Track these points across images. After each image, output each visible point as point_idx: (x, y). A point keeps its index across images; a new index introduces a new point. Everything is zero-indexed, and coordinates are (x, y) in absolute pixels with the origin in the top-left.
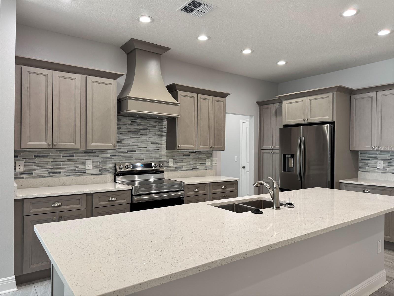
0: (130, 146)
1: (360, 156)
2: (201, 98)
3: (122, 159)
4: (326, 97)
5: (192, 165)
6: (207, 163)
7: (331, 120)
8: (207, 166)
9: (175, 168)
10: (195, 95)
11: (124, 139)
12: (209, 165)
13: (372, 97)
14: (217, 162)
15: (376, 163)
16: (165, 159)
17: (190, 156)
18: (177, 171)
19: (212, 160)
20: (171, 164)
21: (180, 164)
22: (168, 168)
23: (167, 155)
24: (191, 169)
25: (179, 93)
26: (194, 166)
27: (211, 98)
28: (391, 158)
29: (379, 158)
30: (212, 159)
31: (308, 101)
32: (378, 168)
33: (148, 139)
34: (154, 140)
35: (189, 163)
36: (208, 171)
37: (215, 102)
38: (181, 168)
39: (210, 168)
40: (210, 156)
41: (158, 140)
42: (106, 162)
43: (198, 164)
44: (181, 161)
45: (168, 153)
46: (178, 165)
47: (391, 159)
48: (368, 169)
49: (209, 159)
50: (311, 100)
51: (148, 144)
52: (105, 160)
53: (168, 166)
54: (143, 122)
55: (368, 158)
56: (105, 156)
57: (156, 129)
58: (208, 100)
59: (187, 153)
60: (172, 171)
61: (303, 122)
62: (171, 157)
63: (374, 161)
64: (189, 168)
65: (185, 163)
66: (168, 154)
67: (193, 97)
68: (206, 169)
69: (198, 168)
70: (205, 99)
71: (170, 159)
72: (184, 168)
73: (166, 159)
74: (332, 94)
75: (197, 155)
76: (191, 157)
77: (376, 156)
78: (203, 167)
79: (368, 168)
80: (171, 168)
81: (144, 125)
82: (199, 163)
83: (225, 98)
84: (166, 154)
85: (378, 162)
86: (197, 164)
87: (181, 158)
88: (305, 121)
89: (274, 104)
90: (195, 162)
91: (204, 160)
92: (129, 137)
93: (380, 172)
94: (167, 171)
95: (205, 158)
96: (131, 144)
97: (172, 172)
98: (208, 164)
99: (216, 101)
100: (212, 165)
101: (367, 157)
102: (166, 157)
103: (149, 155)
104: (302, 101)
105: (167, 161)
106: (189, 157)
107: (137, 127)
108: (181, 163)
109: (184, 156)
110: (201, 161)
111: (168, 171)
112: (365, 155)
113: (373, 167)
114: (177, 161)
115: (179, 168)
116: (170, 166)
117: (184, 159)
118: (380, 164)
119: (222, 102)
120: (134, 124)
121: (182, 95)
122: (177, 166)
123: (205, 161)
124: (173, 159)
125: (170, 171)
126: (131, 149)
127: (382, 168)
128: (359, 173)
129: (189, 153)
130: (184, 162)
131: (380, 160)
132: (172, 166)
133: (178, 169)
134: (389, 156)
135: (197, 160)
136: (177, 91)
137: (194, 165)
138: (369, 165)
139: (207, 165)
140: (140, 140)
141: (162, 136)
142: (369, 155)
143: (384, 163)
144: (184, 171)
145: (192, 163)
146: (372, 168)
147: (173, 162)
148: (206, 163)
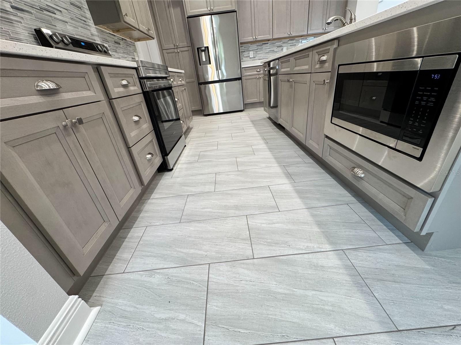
7: (233, 8)
15: (249, 54)
17: (120, 44)
23: (99, 36)
29: (251, 49)
32: (250, 57)
40: (135, 49)
42: (10, 21)
44: (116, 50)
45: (98, 31)
47: (257, 49)
51: (66, 3)
55: (243, 51)
59: (116, 39)
62: (104, 41)
63: (248, 52)
76: (121, 46)
77: (248, 48)
79: (244, 58)
84: (97, 33)
85: (250, 52)
87: (114, 45)
90: (127, 55)
93: (252, 60)
95: (133, 52)
101: (243, 49)
102: (99, 39)
109: (115, 42)
110: (131, 56)
113: (247, 57)
117: (117, 48)
118: (251, 54)
127: (253, 57)
129: (118, 38)
130: (118, 53)
131: (251, 51)
134: (256, 47)
138: (245, 56)
143: (254, 52)
145: (125, 56)
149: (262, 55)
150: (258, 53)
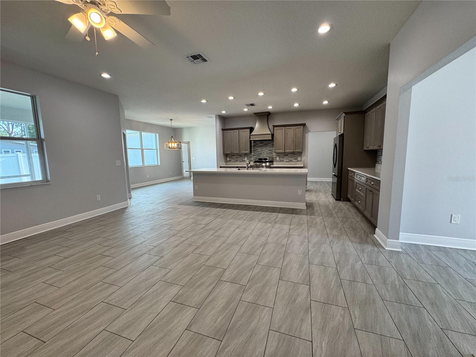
0: (260, 152)
2: (287, 128)
3: (257, 157)
6: (298, 158)
7: (343, 132)
10: (284, 128)
11: (257, 149)
12: (300, 159)
14: (305, 158)
16: (275, 157)
19: (302, 157)
21: (282, 159)
24: (289, 161)
27: (293, 127)
33: (267, 149)
34: (269, 149)
35: (287, 158)
39: (301, 161)
40: (300, 155)
41: (272, 149)
42: (251, 158)
49: (300, 157)
51: (267, 151)
52: (251, 157)
53: (276, 160)
54: (265, 142)
56: (251, 156)
57: (271, 144)
59: (286, 154)
60: (278, 162)
62: (277, 156)
67: (282, 129)
68: (298, 162)
69: (293, 161)
70: (290, 129)
72: (284, 161)
75: (292, 155)
76: (289, 156)
78: (295, 161)
79: (379, 161)
81: (265, 143)
86: (293, 159)
87: (283, 156)
92: (259, 148)
96: (260, 151)
99: (296, 128)
103: (267, 155)
107: (262, 144)
110: (295, 158)
111: (276, 162)
112: (379, 152)
114: (281, 157)
120: (261, 143)
121: (276, 129)
124: (279, 157)
126: (260, 153)
128: (376, 164)
130: (284, 158)
132: (278, 159)
133: (281, 161)
135: (292, 157)
136: (274, 128)
137: (290, 159)
138: (380, 159)
140: (263, 149)
141: (273, 147)
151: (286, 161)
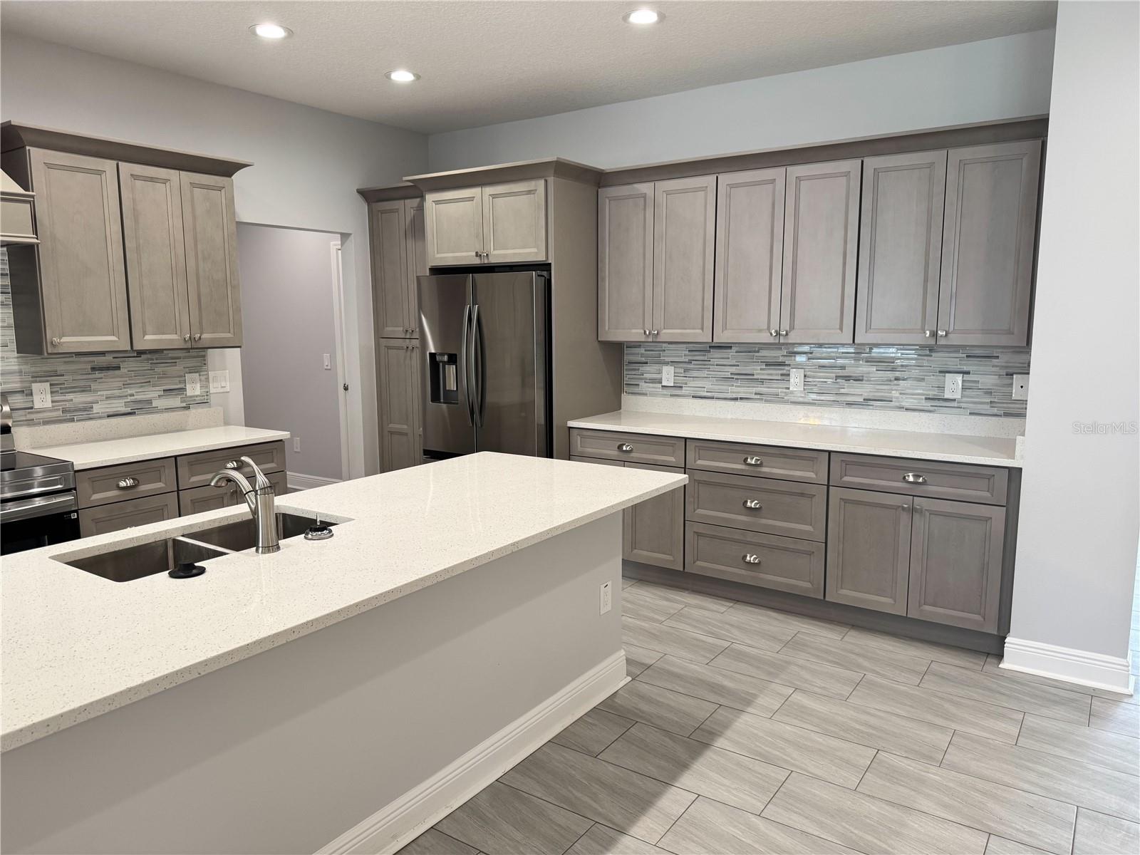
1: (627, 354)
2: (131, 175)
4: (529, 192)
5: (130, 399)
6: (188, 387)
7: (541, 258)
8: (191, 397)
9: (60, 413)
10: (109, 165)
12: (198, 392)
13: (644, 196)
14: (228, 383)
15: (660, 372)
16: (15, 386)
17: (118, 368)
18: (72, 420)
19: (207, 379)
20: (43, 398)
21: (78, 399)
22: (29, 413)
23: (20, 372)
24: (128, 410)
25: (37, 157)
26: (140, 401)
27: (172, 174)
28: (691, 358)
29: (667, 359)
30: (208, 375)
31: (486, 198)
32: (663, 384)
35: (117, 392)
36: (195, 412)
37: (192, 192)
38: (85, 409)
39: (204, 402)
40: (199, 364)
43: (156, 394)
44: (85, 387)
45: (26, 363)
46: (72, 400)
47: (690, 362)
48: (644, 386)
49: (198, 374)
50: (494, 196)
53: (32, 408)
55: (643, 359)
58: (165, 181)
59: (106, 361)
60: (46, 423)
61: (477, 261)
62: (37, 378)
63: (656, 367)
64: (119, 409)
65: (99, 393)
66: (25, 368)
67: (99, 172)
68: (187, 408)
69: (154, 405)
70: (152, 179)
71: (36, 382)
72: (98, 409)
73: (18, 385)
74: (542, 182)
75: (147, 365)
76: (123, 371)
77: (660, 354)
78: (176, 402)
79: (642, 384)
80: (44, 411)
82: (157, 388)
83: (230, 175)
84: (16, 368)
85: (665, 369)
86: (151, 393)
87: (85, 377)
88: (481, 260)
89: (406, 201)
90: (142, 387)
91: (178, 379)
93: (668, 395)
94: (29, 425)
95: (182, 374)
97: (47, 427)
98: (194, 389)
99: (193, 185)
100: (207, 392)
101: (642, 355)
102: (17, 378)
104: (471, 199)
105: (23, 391)
106: (117, 372)
108: (84, 395)
109: (93, 369)
110: (166, 384)
111: (30, 423)
112: (636, 350)
113: (653, 381)
114: (66, 388)
115: (80, 410)
116: (37, 405)
117: (95, 380)
118: (668, 375)
119: (220, 188)
121: (49, 166)
122: (68, 405)
123: (180, 382)
124: (47, 381)
125: (39, 424)
127: (672, 385)
128: (624, 396)
129: (114, 358)
130: (96, 391)
131: (667, 363)
132: (49, 404)
133: (69, 415)
134: (687, 352)
135: (150, 382)
136: (28, 148)
137: (138, 397)
138: (645, 375)
139: (189, 392)
142: (646, 351)
143: (678, 370)
144: (100, 418)
145: (130, 392)
146: (651, 385)
147: (52, 392)
148: (184, 389)
149: (708, 385)
150: (695, 374)
151: (111, 410)
